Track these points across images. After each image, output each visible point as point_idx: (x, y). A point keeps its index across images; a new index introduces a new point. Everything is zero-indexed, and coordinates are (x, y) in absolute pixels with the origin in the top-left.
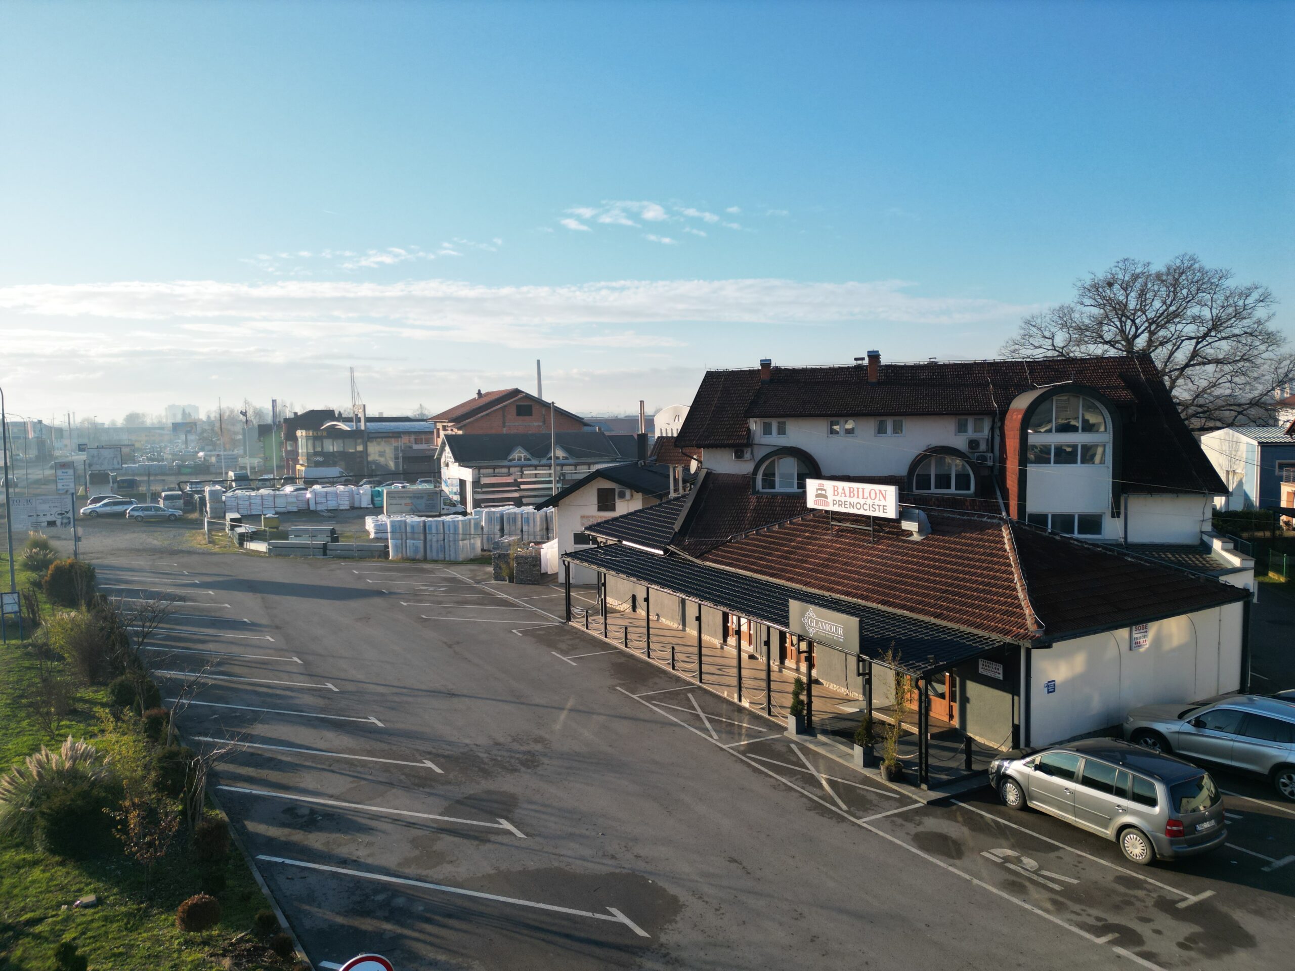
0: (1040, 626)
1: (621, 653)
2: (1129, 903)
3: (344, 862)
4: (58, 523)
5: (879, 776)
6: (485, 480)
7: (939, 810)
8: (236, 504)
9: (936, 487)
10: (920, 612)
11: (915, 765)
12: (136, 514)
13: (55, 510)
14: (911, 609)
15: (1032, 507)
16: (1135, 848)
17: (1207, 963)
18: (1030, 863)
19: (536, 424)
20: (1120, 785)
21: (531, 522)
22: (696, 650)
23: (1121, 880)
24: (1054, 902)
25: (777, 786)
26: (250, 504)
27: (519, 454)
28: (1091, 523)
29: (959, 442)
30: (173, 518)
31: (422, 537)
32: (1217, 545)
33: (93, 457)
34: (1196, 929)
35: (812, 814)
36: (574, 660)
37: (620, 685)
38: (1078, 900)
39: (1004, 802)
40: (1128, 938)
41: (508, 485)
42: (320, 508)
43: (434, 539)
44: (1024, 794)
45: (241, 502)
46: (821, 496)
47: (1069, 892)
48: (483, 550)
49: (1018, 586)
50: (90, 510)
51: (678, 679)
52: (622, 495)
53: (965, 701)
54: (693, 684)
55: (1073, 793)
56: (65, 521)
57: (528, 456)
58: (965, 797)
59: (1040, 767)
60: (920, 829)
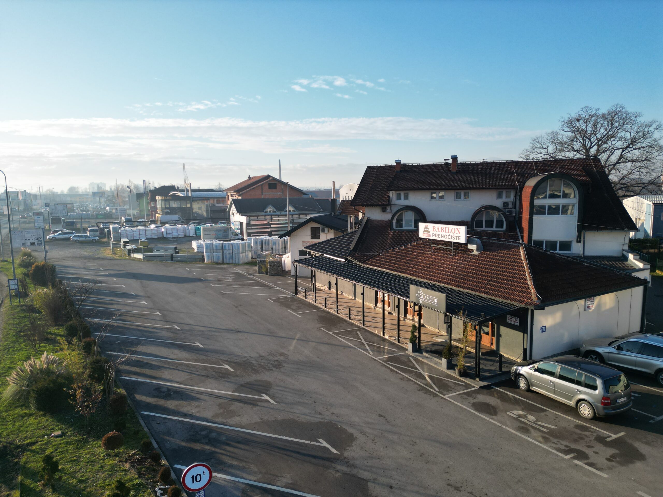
0: (539, 298)
1: (323, 311)
2: (582, 438)
3: (185, 415)
4: (36, 243)
5: (455, 374)
6: (253, 223)
7: (485, 391)
8: (126, 234)
9: (486, 227)
10: (477, 291)
11: (473, 368)
12: (75, 239)
13: (35, 237)
14: (472, 290)
15: (536, 237)
16: (585, 411)
17: (621, 469)
18: (531, 418)
19: (279, 193)
20: (579, 379)
21: (277, 244)
22: (361, 310)
23: (577, 426)
24: (544, 438)
25: (403, 379)
26: (133, 234)
27: (270, 209)
28: (566, 245)
29: (498, 203)
30: (94, 241)
31: (221, 251)
32: (631, 256)
33: (53, 209)
34: (615, 451)
35: (421, 393)
36: (299, 314)
37: (323, 327)
38: (556, 436)
39: (518, 387)
40: (581, 455)
41: (264, 225)
42: (169, 236)
43: (228, 253)
44: (529, 383)
45: (128, 233)
46: (426, 231)
47: (551, 433)
48: (252, 258)
49: (528, 278)
50: (52, 237)
51: (352, 324)
52: (323, 231)
53: (499, 336)
54: (360, 327)
55: (554, 383)
56: (40, 242)
57: (275, 210)
58: (498, 385)
59: (537, 370)
60: (476, 400)
